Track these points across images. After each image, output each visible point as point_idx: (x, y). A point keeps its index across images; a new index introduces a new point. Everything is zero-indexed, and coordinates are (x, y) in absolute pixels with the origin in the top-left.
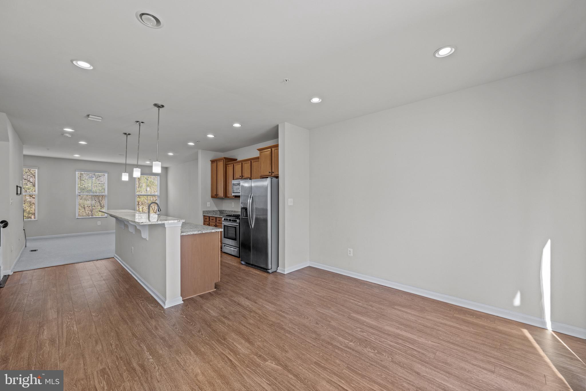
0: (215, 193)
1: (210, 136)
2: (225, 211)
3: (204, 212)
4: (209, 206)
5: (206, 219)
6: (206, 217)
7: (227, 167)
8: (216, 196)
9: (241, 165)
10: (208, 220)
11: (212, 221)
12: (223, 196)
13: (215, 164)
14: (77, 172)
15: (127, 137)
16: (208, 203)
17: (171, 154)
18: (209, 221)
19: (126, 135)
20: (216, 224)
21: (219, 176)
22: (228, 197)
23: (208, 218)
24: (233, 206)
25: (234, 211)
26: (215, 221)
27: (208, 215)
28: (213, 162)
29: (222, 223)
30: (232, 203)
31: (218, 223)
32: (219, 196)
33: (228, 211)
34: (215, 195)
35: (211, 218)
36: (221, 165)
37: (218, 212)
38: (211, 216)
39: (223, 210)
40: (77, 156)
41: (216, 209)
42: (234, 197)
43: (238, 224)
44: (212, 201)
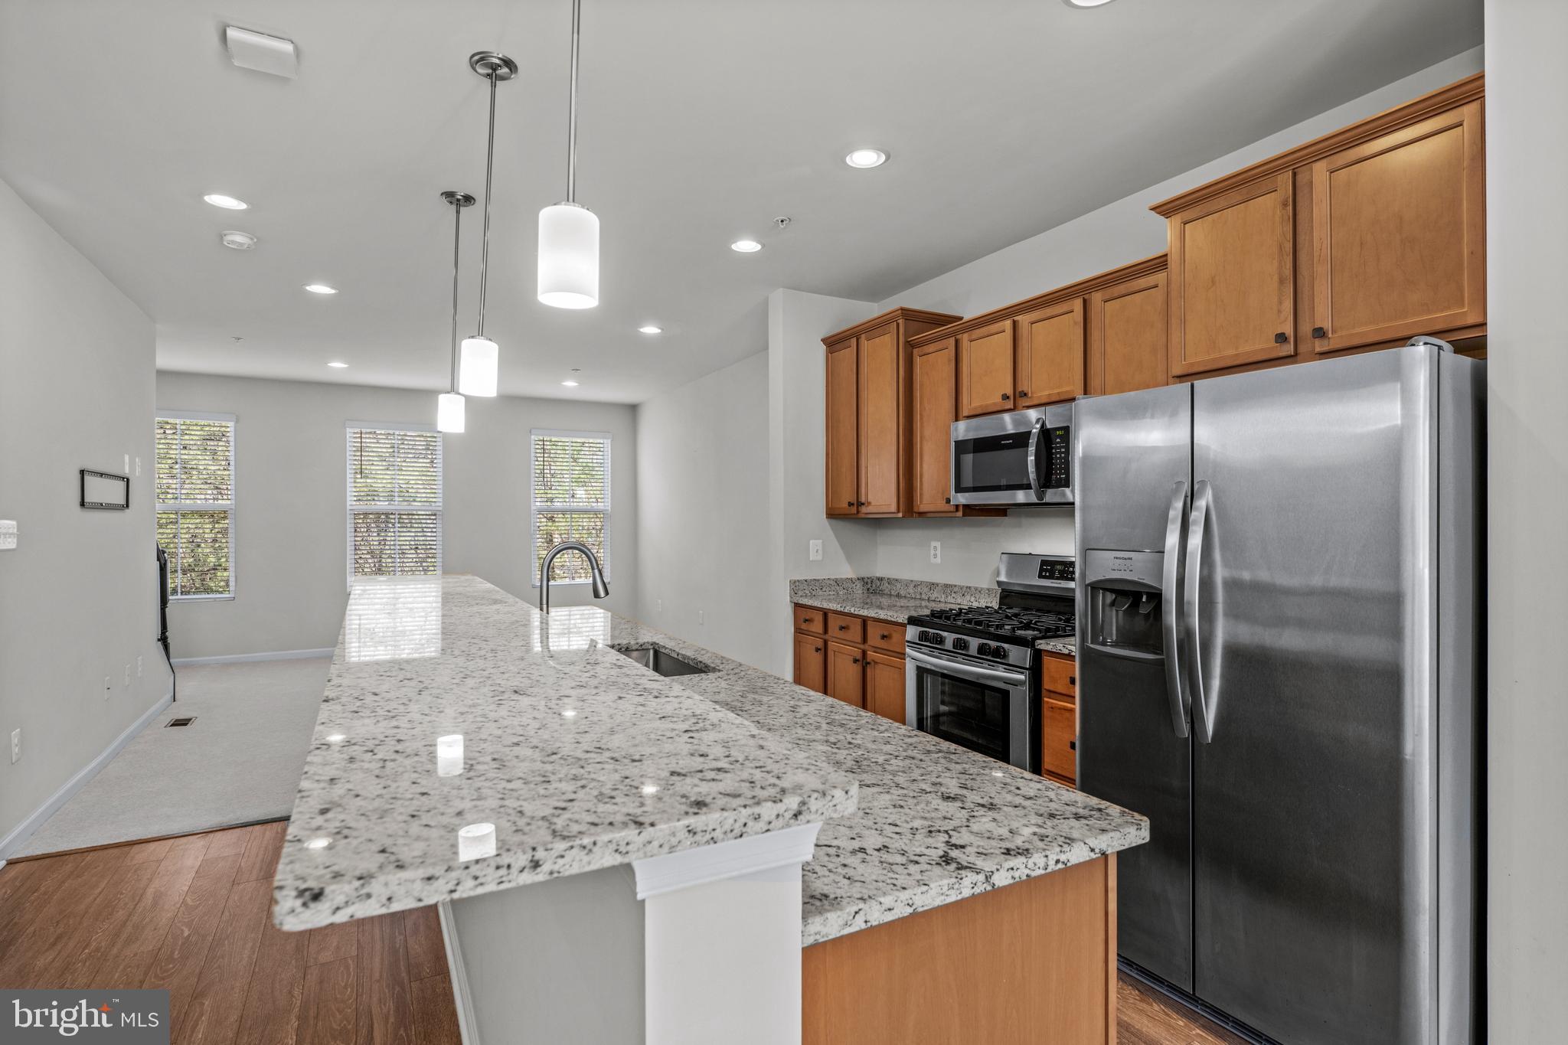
0: (846, 496)
1: (865, 159)
2: (890, 581)
3: (796, 586)
4: (820, 558)
5: (806, 621)
6: (810, 614)
7: (918, 360)
8: (854, 510)
9: (1008, 335)
10: (817, 627)
11: (841, 634)
12: (893, 508)
13: (847, 354)
14: (348, 430)
15: (458, 212)
16: (815, 545)
17: (651, 330)
18: (826, 631)
19: (454, 207)
20: (864, 653)
21: (869, 409)
22: (921, 514)
23: (818, 618)
24: (938, 560)
25: (946, 586)
26: (859, 639)
27: (817, 603)
28: (833, 343)
29: (902, 655)
30: (933, 544)
31: (876, 649)
32: (870, 509)
33: (907, 583)
34: (850, 504)
35: (834, 623)
36: (882, 354)
37: (858, 589)
38: (836, 612)
39: (881, 579)
40: (337, 367)
41: (846, 571)
42: (960, 514)
43: (1022, 677)
44: (830, 532)
